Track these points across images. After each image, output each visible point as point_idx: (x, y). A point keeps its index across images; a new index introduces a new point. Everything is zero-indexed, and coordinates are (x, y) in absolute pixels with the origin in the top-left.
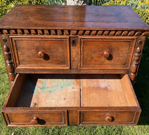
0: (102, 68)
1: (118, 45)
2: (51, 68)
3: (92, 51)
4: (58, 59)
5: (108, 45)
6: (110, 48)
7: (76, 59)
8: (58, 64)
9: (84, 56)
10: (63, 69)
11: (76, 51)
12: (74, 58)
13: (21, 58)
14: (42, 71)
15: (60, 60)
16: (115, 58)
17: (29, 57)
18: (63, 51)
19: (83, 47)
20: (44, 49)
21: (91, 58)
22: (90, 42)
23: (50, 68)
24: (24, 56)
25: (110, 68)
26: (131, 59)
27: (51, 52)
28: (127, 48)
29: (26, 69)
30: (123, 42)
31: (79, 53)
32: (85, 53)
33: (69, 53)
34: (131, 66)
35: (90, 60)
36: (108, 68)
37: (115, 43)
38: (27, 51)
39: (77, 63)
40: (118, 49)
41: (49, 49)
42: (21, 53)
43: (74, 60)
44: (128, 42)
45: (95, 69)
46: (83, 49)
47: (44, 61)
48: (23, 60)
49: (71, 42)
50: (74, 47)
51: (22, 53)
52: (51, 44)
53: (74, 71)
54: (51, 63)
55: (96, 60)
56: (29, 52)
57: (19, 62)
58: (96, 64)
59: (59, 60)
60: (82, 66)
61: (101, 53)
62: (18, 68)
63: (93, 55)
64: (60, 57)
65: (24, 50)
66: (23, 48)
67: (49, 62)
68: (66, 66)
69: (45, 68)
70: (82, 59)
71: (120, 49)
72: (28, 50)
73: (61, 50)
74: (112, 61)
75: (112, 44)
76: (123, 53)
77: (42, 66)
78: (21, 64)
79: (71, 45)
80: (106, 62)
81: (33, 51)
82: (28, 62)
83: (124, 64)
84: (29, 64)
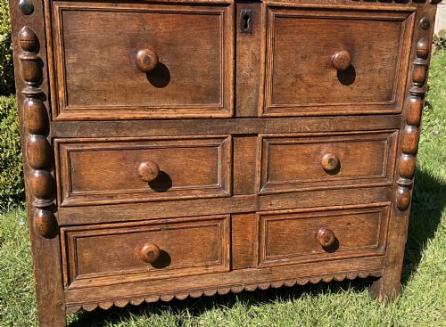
0: (327, 113)
1: (369, 32)
2: (175, 116)
3: (297, 52)
4: (199, 80)
5: (343, 34)
7: (252, 81)
8: (195, 100)
9: (276, 69)
10: (211, 118)
12: (246, 78)
13: (74, 80)
14: (144, 125)
15: (203, 86)
16: (361, 77)
17: (102, 74)
18: (213, 52)
19: (273, 39)
21: (297, 76)
22: (293, 20)
23: (171, 114)
24: (87, 70)
25: (350, 112)
26: (405, 76)
27: (177, 56)
28: (392, 44)
29: (88, 120)
30: (382, 23)
31: (260, 60)
32: (280, 59)
33: (232, 56)
34: (406, 103)
35: (293, 84)
36: (344, 112)
37: (360, 26)
38: (99, 51)
39: (252, 95)
40: (370, 47)
41: (169, 44)
42: (75, 61)
43: (245, 87)
44: (393, 24)
45: (307, 114)
46: (273, 45)
47: (153, 89)
48: (81, 88)
49: (239, 19)
50: (247, 38)
51: (79, 59)
52: (178, 24)
53: (247, 125)
54: (174, 97)
55: (309, 86)
56: (106, 54)
57: (67, 96)
58: (309, 100)
59: (199, 87)
60: (268, 105)
61: (324, 58)
62: (62, 115)
63: (300, 66)
64: (204, 75)
65: (87, 46)
66: (86, 41)
67: (166, 95)
68: (220, 109)
69: (155, 115)
70: (269, 79)
71: (375, 47)
72: (102, 48)
73: (206, 47)
74: (354, 85)
75: (353, 27)
76: (384, 59)
77: (144, 108)
78: (75, 103)
79: (239, 30)
80: (337, 90)
81: (119, 52)
82: (99, 92)
83: (385, 96)
84: (100, 100)
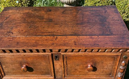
0: (86, 78)
1: (102, 59)
3: (75, 64)
4: (42, 70)
5: (92, 60)
6: (93, 62)
7: (60, 71)
8: (42, 74)
9: (68, 68)
11: (60, 65)
12: (58, 70)
13: (6, 70)
15: (44, 71)
16: (99, 70)
17: (13, 69)
18: (46, 64)
19: (66, 62)
20: (28, 63)
21: (75, 69)
22: (73, 57)
23: (35, 78)
24: (9, 69)
25: (95, 78)
26: (116, 71)
27: (35, 65)
28: (112, 62)
30: (107, 57)
31: (62, 66)
32: (69, 65)
33: (52, 66)
34: (116, 77)
35: (74, 71)
36: (93, 78)
38: (11, 65)
39: (61, 73)
40: (102, 63)
41: (32, 63)
42: (5, 67)
43: (58, 72)
44: (112, 57)
45: (79, 78)
48: (8, 72)
49: (54, 57)
50: (57, 61)
51: (6, 66)
52: (34, 59)
54: (36, 74)
55: (80, 71)
56: (13, 65)
57: (4, 74)
58: (80, 75)
60: (66, 76)
62: (4, 78)
63: (76, 67)
64: (44, 69)
66: (7, 63)
68: (50, 77)
69: (30, 78)
70: (66, 70)
71: (104, 63)
73: (44, 64)
74: (96, 72)
75: (96, 58)
76: (108, 66)
77: (27, 76)
78: (7, 75)
79: (54, 60)
81: (17, 65)
82: (13, 73)
83: (109, 74)
84: (14, 75)
